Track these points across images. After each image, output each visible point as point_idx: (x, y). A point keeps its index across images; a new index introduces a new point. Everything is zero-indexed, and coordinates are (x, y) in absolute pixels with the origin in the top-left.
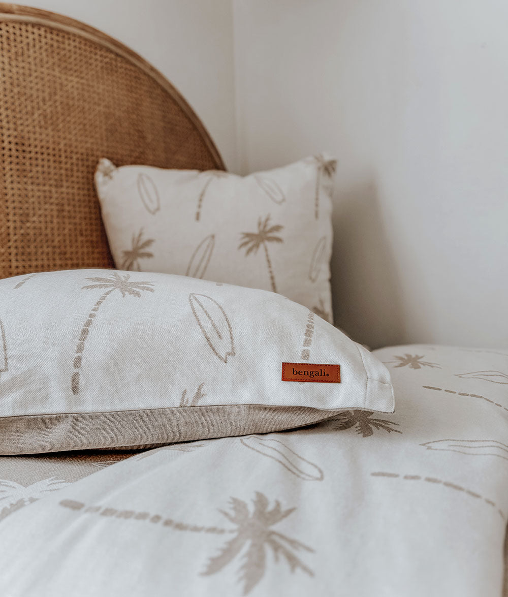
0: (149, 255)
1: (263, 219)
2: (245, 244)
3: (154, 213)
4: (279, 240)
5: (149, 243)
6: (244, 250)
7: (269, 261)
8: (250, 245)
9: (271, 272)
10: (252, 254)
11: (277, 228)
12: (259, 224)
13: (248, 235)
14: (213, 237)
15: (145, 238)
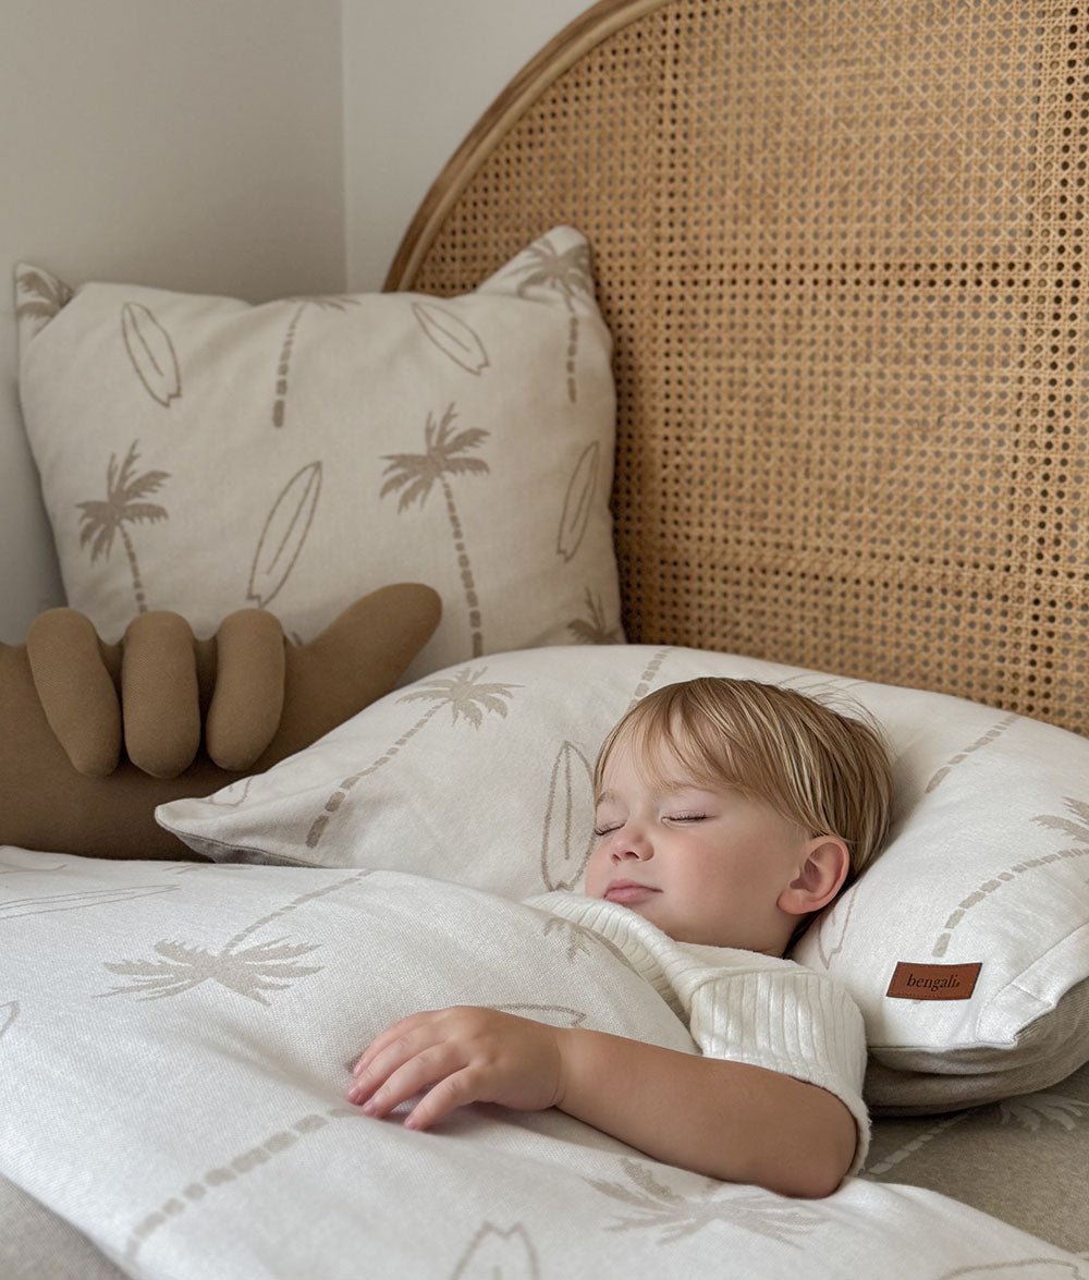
0: (157, 513)
1: (437, 418)
2: (397, 482)
3: (166, 405)
4: (478, 466)
5: (153, 479)
6: (394, 497)
7: (454, 519)
8: (408, 485)
9: (460, 547)
10: (414, 506)
11: (473, 436)
12: (429, 431)
13: (402, 460)
14: (318, 466)
15: (140, 468)
